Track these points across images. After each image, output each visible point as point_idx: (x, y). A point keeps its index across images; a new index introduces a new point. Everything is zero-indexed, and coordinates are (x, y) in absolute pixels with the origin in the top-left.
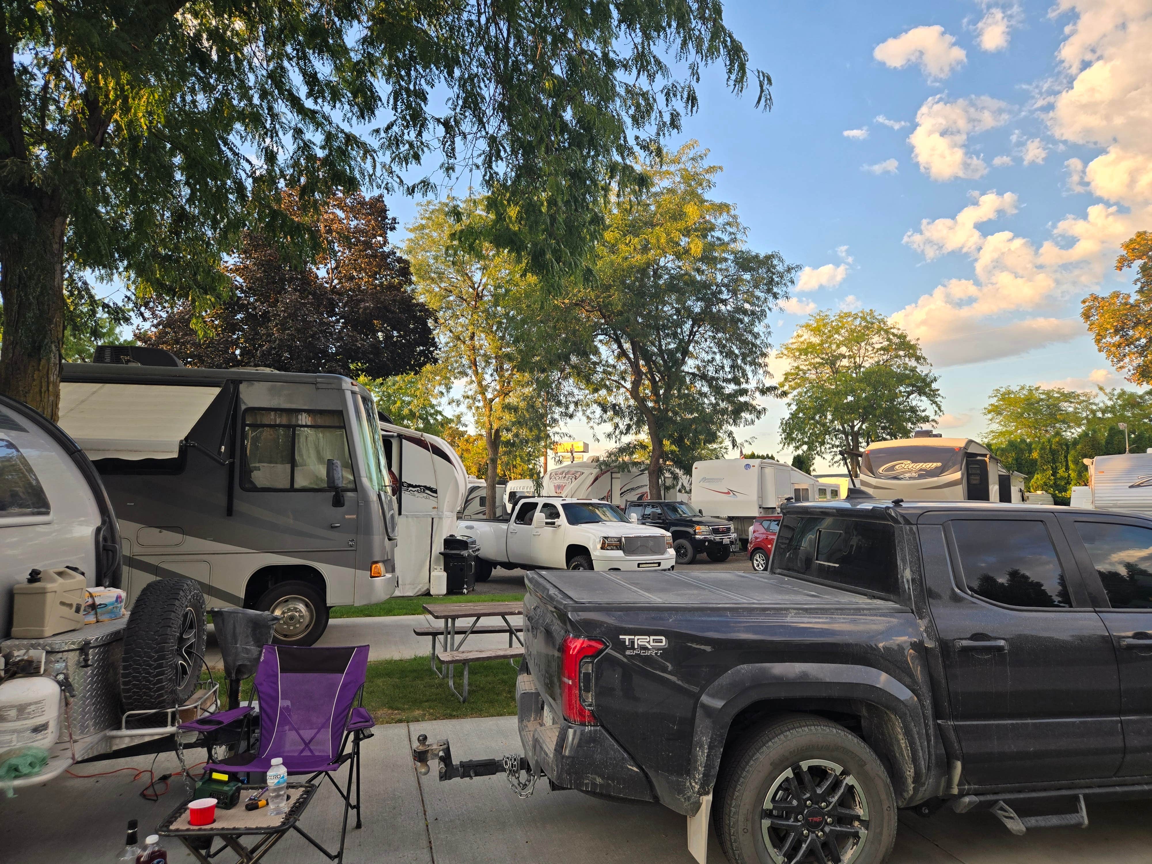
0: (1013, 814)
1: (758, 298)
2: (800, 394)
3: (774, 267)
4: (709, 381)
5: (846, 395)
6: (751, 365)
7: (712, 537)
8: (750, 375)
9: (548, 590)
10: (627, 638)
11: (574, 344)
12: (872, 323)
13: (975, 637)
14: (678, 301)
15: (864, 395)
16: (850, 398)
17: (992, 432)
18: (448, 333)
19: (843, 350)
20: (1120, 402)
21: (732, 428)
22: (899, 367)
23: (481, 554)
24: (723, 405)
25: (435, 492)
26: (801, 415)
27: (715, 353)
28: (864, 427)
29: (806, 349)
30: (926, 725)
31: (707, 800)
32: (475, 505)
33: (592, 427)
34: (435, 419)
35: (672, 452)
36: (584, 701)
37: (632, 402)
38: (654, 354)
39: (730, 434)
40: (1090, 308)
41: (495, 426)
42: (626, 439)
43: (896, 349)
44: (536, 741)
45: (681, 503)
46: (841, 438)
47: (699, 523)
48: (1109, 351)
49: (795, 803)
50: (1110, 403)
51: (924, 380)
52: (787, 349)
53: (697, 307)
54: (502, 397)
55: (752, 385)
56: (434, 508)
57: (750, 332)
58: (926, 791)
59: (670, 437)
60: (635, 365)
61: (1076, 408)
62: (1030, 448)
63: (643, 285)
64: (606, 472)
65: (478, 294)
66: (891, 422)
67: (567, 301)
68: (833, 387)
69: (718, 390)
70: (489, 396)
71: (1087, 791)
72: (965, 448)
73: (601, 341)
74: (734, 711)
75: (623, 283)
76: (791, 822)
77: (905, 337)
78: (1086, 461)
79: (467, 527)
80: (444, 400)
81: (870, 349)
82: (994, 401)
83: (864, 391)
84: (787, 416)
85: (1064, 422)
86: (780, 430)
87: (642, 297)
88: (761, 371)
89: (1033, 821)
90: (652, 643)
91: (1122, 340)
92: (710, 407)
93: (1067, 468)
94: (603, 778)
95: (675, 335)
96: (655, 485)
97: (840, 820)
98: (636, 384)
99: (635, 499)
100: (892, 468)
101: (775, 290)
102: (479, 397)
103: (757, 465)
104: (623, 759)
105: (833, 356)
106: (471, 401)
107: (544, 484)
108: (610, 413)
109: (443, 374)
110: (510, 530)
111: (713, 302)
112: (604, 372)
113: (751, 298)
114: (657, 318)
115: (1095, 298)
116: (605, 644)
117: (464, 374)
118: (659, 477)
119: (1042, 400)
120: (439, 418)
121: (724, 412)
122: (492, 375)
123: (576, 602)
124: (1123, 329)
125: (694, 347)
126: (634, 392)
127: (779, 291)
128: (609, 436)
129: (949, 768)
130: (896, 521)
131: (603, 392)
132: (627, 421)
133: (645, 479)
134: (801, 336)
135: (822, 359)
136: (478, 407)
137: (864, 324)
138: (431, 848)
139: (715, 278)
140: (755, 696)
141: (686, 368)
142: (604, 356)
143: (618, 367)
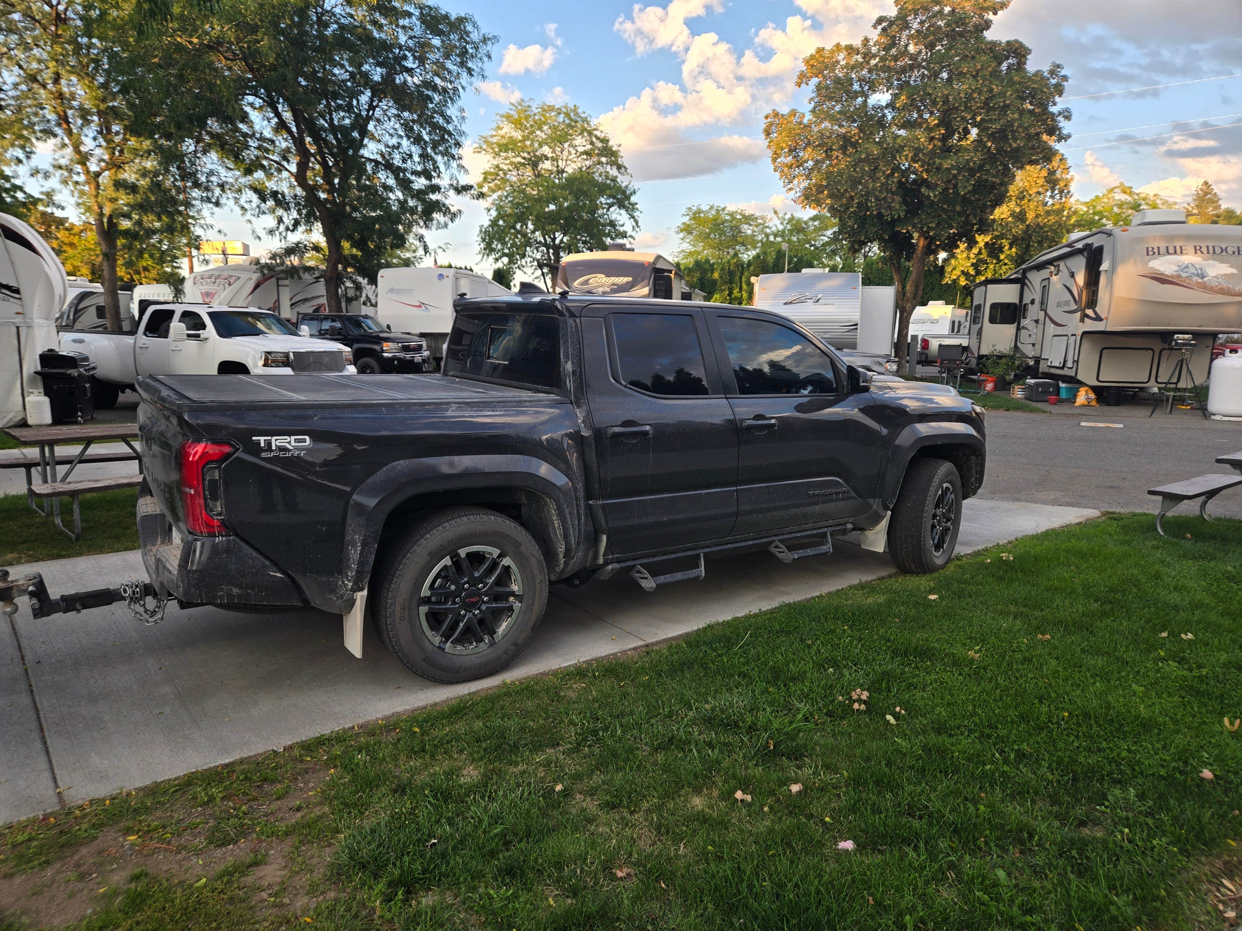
0: (647, 575)
1: (450, 72)
2: (500, 198)
3: (468, 33)
4: (396, 171)
5: (548, 203)
6: (443, 155)
7: (401, 355)
8: (442, 168)
9: (160, 392)
10: (262, 439)
11: (211, 102)
12: (576, 122)
13: (625, 424)
14: (351, 62)
15: (566, 204)
16: (552, 207)
17: (683, 251)
18: (16, 69)
19: (546, 150)
20: (789, 227)
21: (423, 231)
22: (600, 175)
23: (98, 373)
24: (411, 203)
25: (17, 291)
26: (501, 222)
27: (401, 137)
28: (565, 240)
29: (506, 145)
30: (578, 506)
31: (361, 597)
32: (90, 317)
33: (249, 221)
34: (13, 197)
35: (354, 257)
36: (212, 511)
37: (299, 191)
38: (323, 128)
39: (421, 238)
40: (771, 124)
41: (107, 211)
42: (294, 238)
43: (598, 155)
44: (158, 561)
45: (366, 317)
46: (542, 251)
47: (387, 340)
48: (782, 171)
49: (453, 587)
50: (781, 227)
51: (624, 192)
52: (486, 142)
53: (377, 74)
54: (113, 171)
55: (444, 181)
56: (18, 313)
57: (442, 115)
58: (575, 564)
59: (349, 238)
60: (299, 143)
61: (753, 231)
62: (712, 269)
63: (303, 33)
64: (270, 278)
65: (58, 15)
66: (591, 236)
67: (195, 41)
68: (535, 193)
69: (405, 184)
70: (94, 167)
71: (706, 550)
72: (654, 263)
73: (251, 105)
74: (388, 508)
75: (276, 25)
76: (449, 605)
77: (608, 141)
78: (753, 279)
79: (75, 341)
80: (23, 170)
81: (573, 152)
82: (686, 219)
83: (566, 199)
84: (487, 223)
85: (743, 244)
86: (479, 239)
87: (302, 50)
88: (454, 164)
89: (662, 579)
90: (293, 443)
91: (794, 161)
92: (396, 203)
93: (741, 289)
94: (241, 588)
95: (349, 108)
96: (333, 295)
97: (497, 598)
98: (303, 167)
99: (310, 311)
100: (586, 282)
101: (470, 65)
102: (79, 168)
103: (451, 276)
104: (264, 566)
105: (535, 156)
106: (66, 174)
107: (186, 291)
108: (271, 203)
109: (15, 130)
110: (139, 344)
111: (395, 69)
112: (259, 148)
113: (440, 69)
114: (324, 81)
115: (776, 114)
116: (233, 446)
117: (49, 133)
118: (338, 286)
119: (726, 221)
120: (20, 195)
121: (413, 211)
122: (95, 139)
123: (194, 402)
124: (796, 149)
125: (375, 127)
126: (301, 177)
127: (474, 67)
128: (271, 232)
129: (596, 541)
130: (561, 313)
131: (259, 174)
132: (294, 214)
133: (321, 288)
134: (501, 129)
135: (524, 158)
136: (77, 183)
137: (567, 121)
138: (32, 691)
139: (397, 38)
140: (411, 491)
141: (365, 152)
142: (257, 127)
143: (277, 143)
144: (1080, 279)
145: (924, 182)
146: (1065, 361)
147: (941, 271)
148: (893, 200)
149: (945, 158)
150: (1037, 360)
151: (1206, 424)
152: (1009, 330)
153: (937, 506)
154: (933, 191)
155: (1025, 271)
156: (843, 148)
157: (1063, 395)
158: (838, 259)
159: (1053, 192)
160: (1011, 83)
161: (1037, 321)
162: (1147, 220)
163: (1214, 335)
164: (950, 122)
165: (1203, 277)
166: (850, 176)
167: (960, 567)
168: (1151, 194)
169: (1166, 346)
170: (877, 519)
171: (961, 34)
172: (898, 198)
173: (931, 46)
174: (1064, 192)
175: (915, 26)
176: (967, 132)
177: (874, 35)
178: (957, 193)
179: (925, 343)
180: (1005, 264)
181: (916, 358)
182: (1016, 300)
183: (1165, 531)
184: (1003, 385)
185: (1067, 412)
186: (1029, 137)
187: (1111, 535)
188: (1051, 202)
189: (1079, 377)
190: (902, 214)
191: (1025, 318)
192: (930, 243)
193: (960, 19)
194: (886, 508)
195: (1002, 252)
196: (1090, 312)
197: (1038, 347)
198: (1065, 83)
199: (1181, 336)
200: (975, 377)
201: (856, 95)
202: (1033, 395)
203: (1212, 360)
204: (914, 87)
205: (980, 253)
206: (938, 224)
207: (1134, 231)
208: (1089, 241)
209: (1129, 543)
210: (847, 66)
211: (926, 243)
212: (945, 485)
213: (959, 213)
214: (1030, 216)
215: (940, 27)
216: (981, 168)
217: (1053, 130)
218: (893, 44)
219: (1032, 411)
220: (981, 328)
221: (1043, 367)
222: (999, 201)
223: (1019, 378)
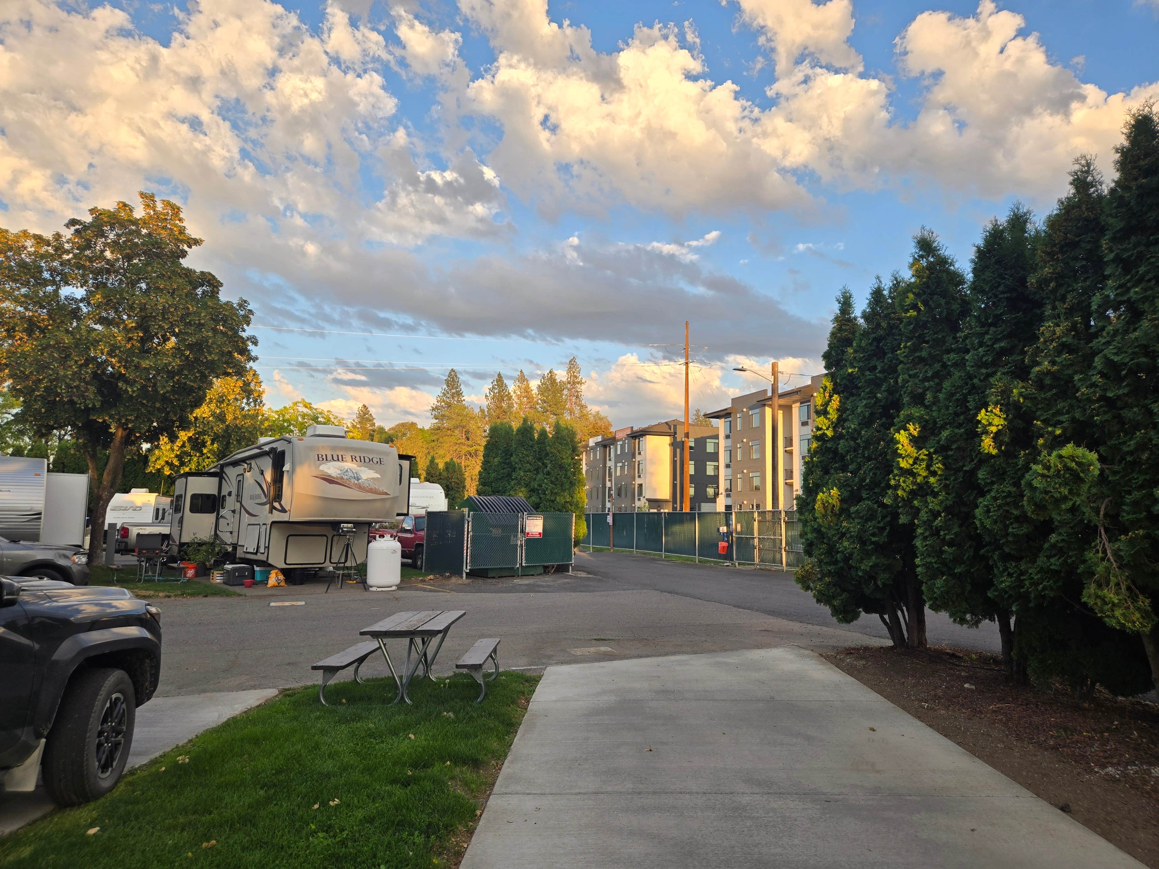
144: (268, 476)
145: (122, 377)
146: (258, 547)
147: (145, 459)
148: (87, 390)
149: (143, 358)
150: (235, 546)
151: (366, 595)
152: (209, 519)
153: (105, 721)
154: (132, 386)
155: (222, 467)
156: (30, 332)
157: (258, 577)
158: (27, 439)
159: (248, 400)
160: (205, 306)
161: (234, 512)
162: (317, 433)
163: (369, 524)
164: (149, 327)
165: (358, 479)
166: (37, 361)
167: (131, 784)
168: (326, 410)
169: (336, 533)
170: (27, 751)
171: (158, 256)
172: (92, 389)
173: (129, 258)
174: (258, 401)
175: (111, 236)
176: (166, 339)
177: (68, 233)
178: (156, 391)
179: (125, 531)
180: (208, 458)
181: (113, 546)
182: (215, 492)
183: (326, 700)
184: (204, 571)
185: (261, 594)
186: (223, 354)
187: (283, 713)
188: (247, 408)
189: (270, 561)
190: (98, 405)
191: (223, 508)
192: (128, 436)
193: (157, 243)
194: (39, 736)
195: (205, 446)
196: (276, 505)
197: (235, 534)
198: (251, 316)
199: (345, 525)
200: (175, 565)
201: (45, 283)
202: (232, 579)
203: (369, 542)
204: (110, 289)
205: (183, 446)
206: (137, 417)
207: (308, 440)
208: (274, 445)
209: (296, 718)
210: (36, 253)
211: (125, 433)
212: (114, 696)
213: (158, 409)
214: (229, 417)
215: (136, 244)
216: (180, 372)
217: (244, 351)
218: (88, 246)
219: (228, 595)
220: (182, 517)
221: (240, 554)
222: (198, 403)
223: (218, 564)
